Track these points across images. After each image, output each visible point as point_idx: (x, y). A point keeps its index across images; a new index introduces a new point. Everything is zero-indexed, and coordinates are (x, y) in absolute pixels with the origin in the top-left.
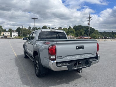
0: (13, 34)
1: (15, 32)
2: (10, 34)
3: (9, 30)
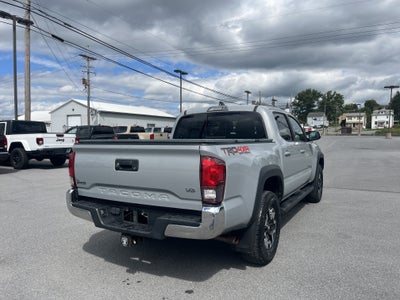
0: (374, 119)
1: (384, 110)
2: (363, 120)
3: (365, 105)
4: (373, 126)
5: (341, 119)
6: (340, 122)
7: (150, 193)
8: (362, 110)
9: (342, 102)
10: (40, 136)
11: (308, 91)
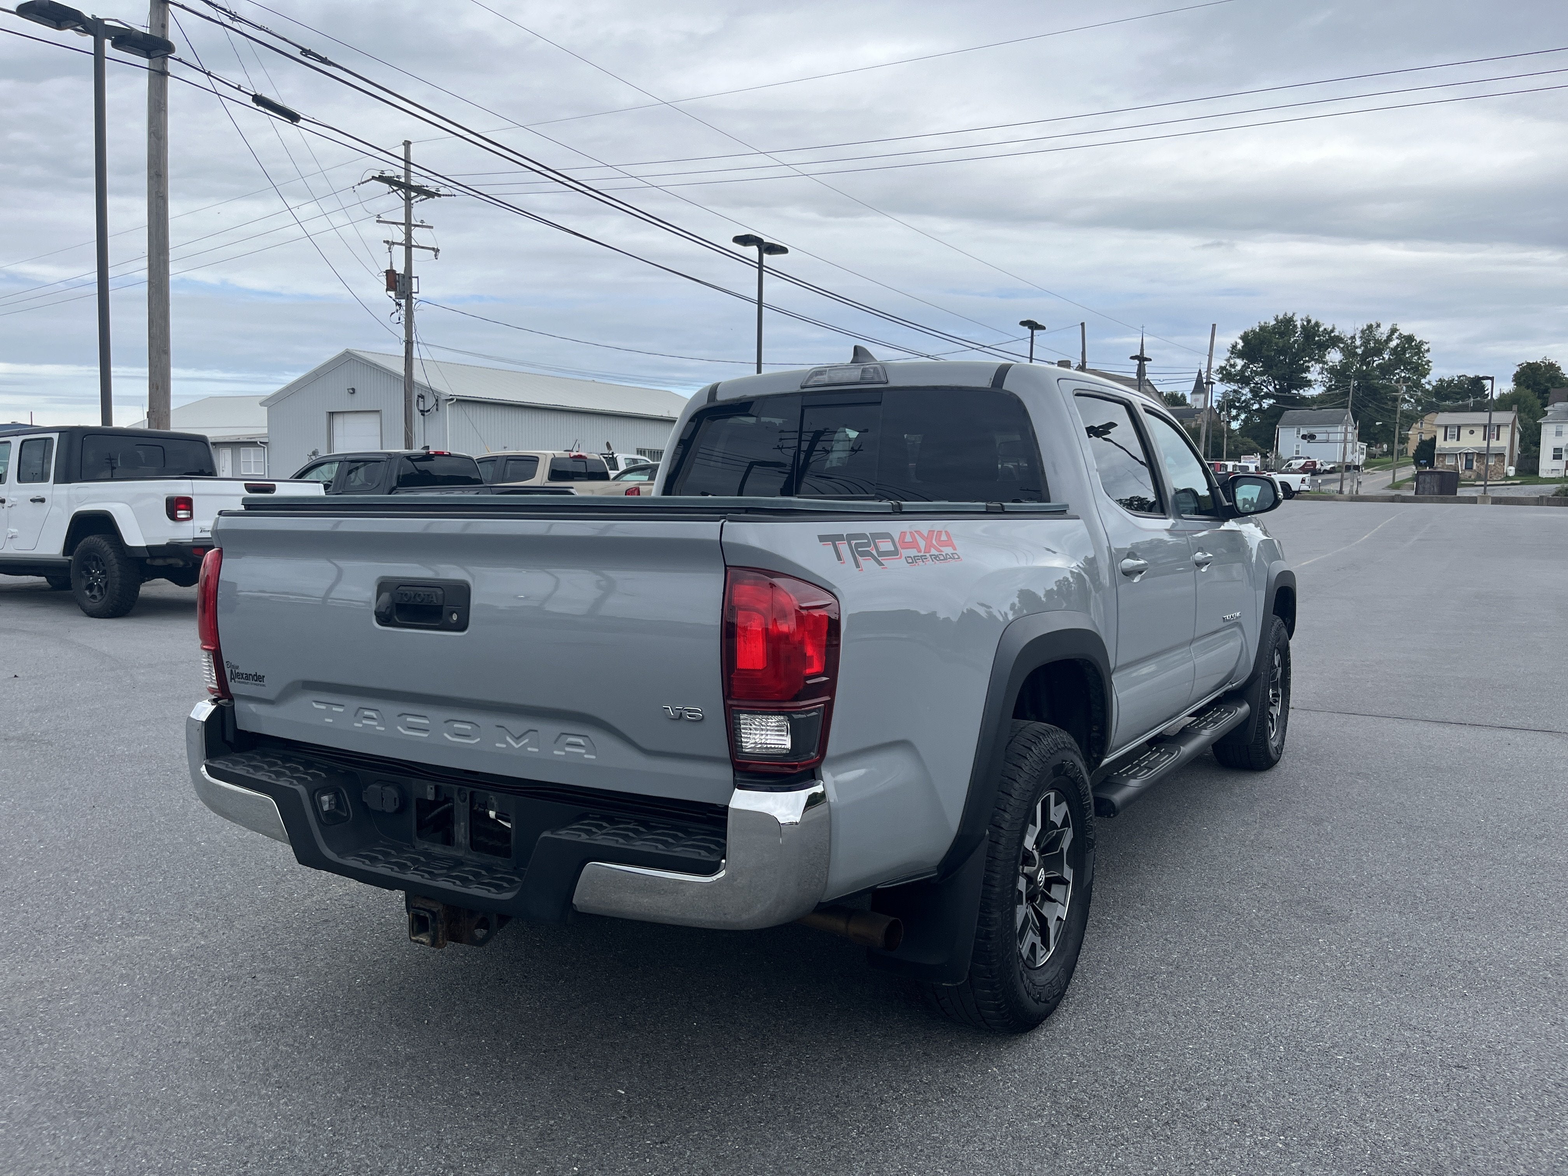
0: (1548, 440)
3: (1518, 380)
4: (1547, 466)
5: (1415, 436)
6: (1412, 447)
7: (518, 725)
8: (1504, 403)
9: (1421, 370)
10: (182, 487)
11: (1286, 325)
